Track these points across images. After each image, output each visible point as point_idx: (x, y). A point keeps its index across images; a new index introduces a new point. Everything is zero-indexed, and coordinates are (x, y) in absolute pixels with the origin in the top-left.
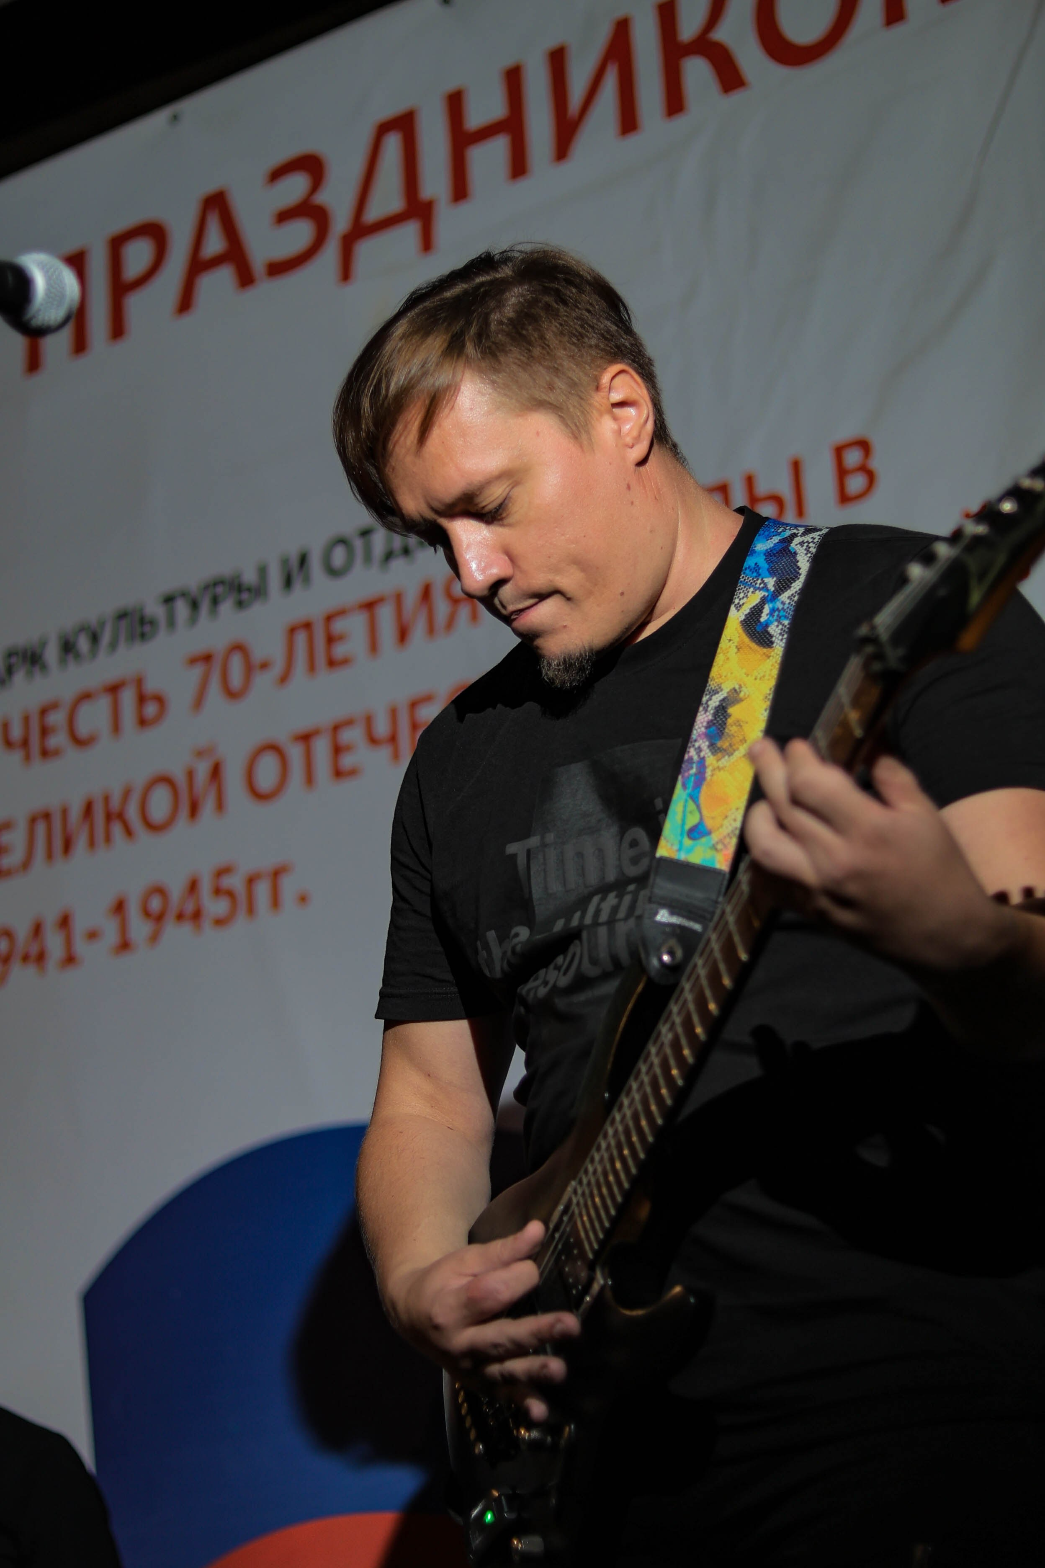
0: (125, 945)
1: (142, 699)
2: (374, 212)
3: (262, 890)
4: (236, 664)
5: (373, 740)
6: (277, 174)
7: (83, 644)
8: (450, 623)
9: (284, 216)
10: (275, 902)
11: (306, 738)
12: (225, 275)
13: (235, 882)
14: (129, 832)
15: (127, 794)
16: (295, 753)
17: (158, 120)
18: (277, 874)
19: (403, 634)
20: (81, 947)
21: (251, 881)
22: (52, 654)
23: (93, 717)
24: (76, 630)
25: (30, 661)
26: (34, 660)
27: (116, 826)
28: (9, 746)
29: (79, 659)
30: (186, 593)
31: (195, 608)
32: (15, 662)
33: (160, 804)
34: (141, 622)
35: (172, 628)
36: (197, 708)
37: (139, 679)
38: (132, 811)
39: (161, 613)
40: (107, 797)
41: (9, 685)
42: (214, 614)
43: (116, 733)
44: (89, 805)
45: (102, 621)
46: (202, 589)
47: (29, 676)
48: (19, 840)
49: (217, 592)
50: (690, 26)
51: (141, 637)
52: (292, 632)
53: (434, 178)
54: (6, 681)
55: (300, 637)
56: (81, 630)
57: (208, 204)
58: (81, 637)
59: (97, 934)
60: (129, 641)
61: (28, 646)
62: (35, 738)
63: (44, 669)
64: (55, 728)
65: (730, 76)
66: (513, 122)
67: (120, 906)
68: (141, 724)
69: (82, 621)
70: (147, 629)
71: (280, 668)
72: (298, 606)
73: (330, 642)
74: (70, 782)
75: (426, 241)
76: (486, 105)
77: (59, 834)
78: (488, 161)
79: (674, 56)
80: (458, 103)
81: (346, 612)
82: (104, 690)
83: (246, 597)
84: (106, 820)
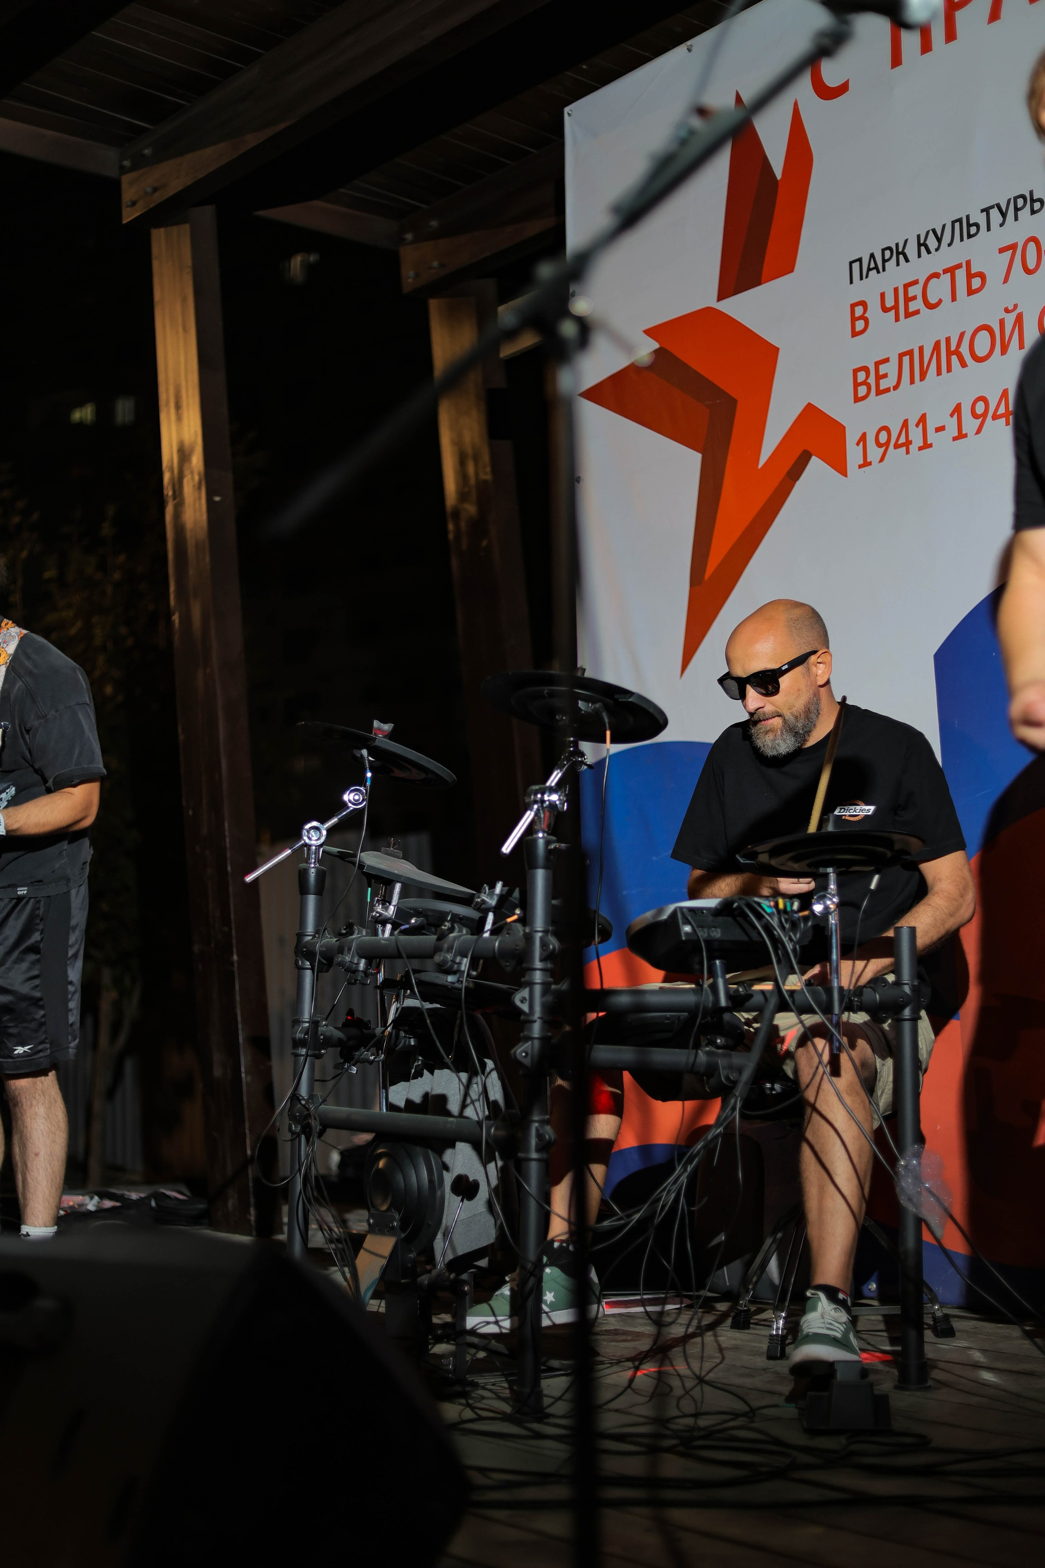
0: (961, 435)
1: (970, 276)
4: (1032, 250)
7: (932, 242)
14: (963, 362)
15: (961, 338)
20: (932, 437)
22: (911, 250)
23: (939, 289)
24: (928, 233)
25: (898, 253)
26: (900, 253)
27: (954, 358)
28: (885, 310)
29: (929, 252)
30: (999, 206)
31: (1004, 215)
32: (887, 254)
33: (983, 343)
34: (969, 225)
35: (989, 229)
36: (1006, 280)
37: (968, 263)
38: (965, 350)
39: (981, 219)
40: (948, 340)
41: (884, 270)
42: (1016, 219)
43: (954, 299)
44: (937, 345)
45: (944, 226)
46: (1009, 201)
47: (898, 264)
48: (891, 369)
49: (1018, 204)
51: (970, 236)
54: (881, 269)
56: (931, 233)
58: (931, 238)
59: (943, 428)
60: (962, 239)
61: (897, 245)
62: (903, 303)
63: (907, 259)
64: (915, 297)
67: (957, 410)
68: (970, 292)
69: (931, 227)
70: (973, 230)
74: (925, 331)
77: (917, 365)
82: (945, 272)
83: (1036, 205)
84: (948, 355)
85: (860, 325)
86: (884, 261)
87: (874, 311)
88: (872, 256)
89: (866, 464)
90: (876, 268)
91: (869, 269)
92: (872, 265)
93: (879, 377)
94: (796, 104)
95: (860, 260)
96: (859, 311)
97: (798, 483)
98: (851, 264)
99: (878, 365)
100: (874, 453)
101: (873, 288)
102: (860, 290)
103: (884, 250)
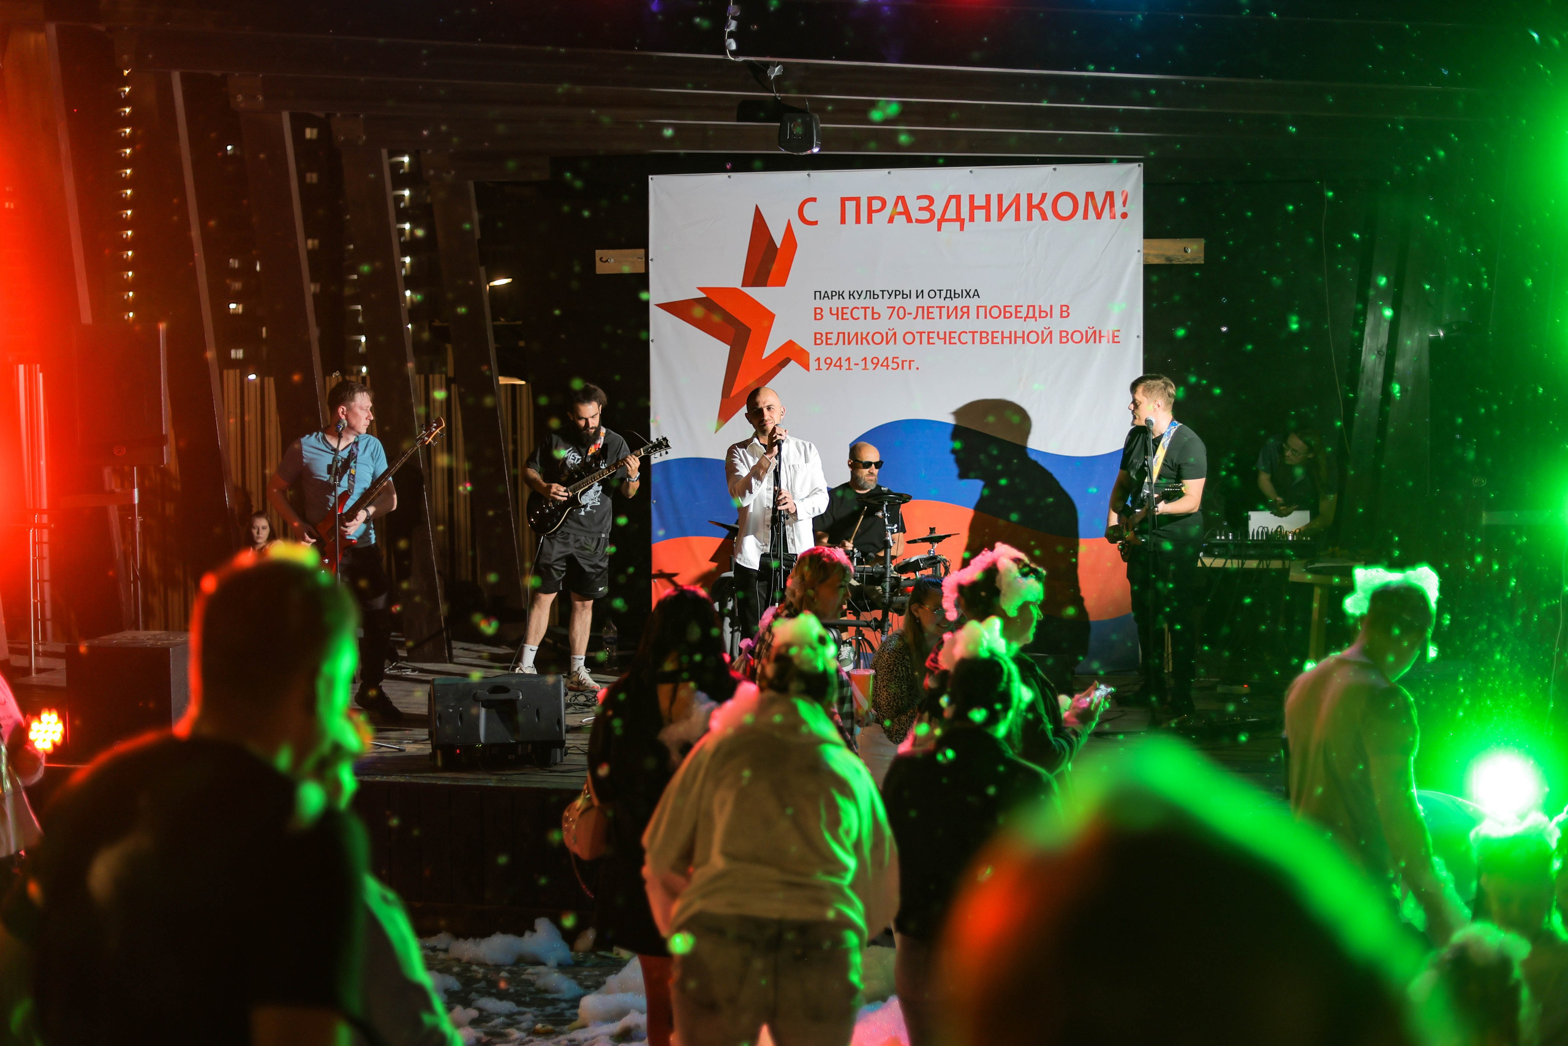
0: (865, 369)
1: (873, 313)
2: (946, 217)
3: (906, 364)
4: (901, 310)
5: (939, 338)
6: (919, 198)
7: (856, 295)
8: (961, 318)
9: (921, 209)
10: (910, 368)
11: (921, 333)
12: (904, 217)
13: (899, 361)
14: (869, 343)
15: (868, 334)
16: (917, 336)
17: (886, 171)
18: (910, 361)
19: (949, 317)
20: (852, 366)
21: (903, 361)
22: (846, 295)
23: (859, 313)
24: (854, 292)
25: (839, 295)
26: (841, 295)
27: (864, 340)
28: (831, 314)
29: (854, 298)
30: (888, 291)
31: (890, 295)
32: (834, 294)
33: (878, 338)
34: (874, 294)
35: (883, 298)
36: (890, 318)
37: (873, 308)
39: (880, 294)
40: (862, 333)
41: (832, 299)
42: (895, 298)
43: (865, 319)
44: (856, 334)
45: (862, 291)
46: (892, 291)
47: (839, 299)
48: (834, 337)
49: (897, 293)
50: (1035, 201)
51: (874, 298)
52: (918, 308)
53: (965, 213)
54: (830, 298)
55: (920, 310)
56: (856, 292)
57: (898, 198)
58: (856, 293)
59: (858, 364)
60: (870, 298)
61: (839, 292)
62: (840, 314)
63: (844, 298)
64: (846, 313)
65: (1044, 217)
66: (987, 207)
67: (865, 359)
68: (873, 318)
69: (856, 290)
70: (876, 296)
71: (914, 315)
72: (920, 302)
73: (928, 313)
74: (850, 327)
75: (962, 229)
76: (980, 201)
77: (846, 338)
78: (980, 214)
79: (1030, 207)
80: (972, 197)
81: (934, 307)
82: (862, 308)
83: (905, 296)
84: (862, 339)
85: (819, 317)
86: (832, 296)
87: (826, 313)
88: (826, 292)
89: (819, 369)
90: (828, 297)
91: (824, 297)
92: (826, 295)
93: (827, 339)
94: (789, 220)
95: (820, 292)
96: (818, 311)
97: (783, 369)
98: (815, 292)
99: (827, 334)
100: (823, 366)
101: (826, 304)
102: (819, 303)
103: (832, 292)
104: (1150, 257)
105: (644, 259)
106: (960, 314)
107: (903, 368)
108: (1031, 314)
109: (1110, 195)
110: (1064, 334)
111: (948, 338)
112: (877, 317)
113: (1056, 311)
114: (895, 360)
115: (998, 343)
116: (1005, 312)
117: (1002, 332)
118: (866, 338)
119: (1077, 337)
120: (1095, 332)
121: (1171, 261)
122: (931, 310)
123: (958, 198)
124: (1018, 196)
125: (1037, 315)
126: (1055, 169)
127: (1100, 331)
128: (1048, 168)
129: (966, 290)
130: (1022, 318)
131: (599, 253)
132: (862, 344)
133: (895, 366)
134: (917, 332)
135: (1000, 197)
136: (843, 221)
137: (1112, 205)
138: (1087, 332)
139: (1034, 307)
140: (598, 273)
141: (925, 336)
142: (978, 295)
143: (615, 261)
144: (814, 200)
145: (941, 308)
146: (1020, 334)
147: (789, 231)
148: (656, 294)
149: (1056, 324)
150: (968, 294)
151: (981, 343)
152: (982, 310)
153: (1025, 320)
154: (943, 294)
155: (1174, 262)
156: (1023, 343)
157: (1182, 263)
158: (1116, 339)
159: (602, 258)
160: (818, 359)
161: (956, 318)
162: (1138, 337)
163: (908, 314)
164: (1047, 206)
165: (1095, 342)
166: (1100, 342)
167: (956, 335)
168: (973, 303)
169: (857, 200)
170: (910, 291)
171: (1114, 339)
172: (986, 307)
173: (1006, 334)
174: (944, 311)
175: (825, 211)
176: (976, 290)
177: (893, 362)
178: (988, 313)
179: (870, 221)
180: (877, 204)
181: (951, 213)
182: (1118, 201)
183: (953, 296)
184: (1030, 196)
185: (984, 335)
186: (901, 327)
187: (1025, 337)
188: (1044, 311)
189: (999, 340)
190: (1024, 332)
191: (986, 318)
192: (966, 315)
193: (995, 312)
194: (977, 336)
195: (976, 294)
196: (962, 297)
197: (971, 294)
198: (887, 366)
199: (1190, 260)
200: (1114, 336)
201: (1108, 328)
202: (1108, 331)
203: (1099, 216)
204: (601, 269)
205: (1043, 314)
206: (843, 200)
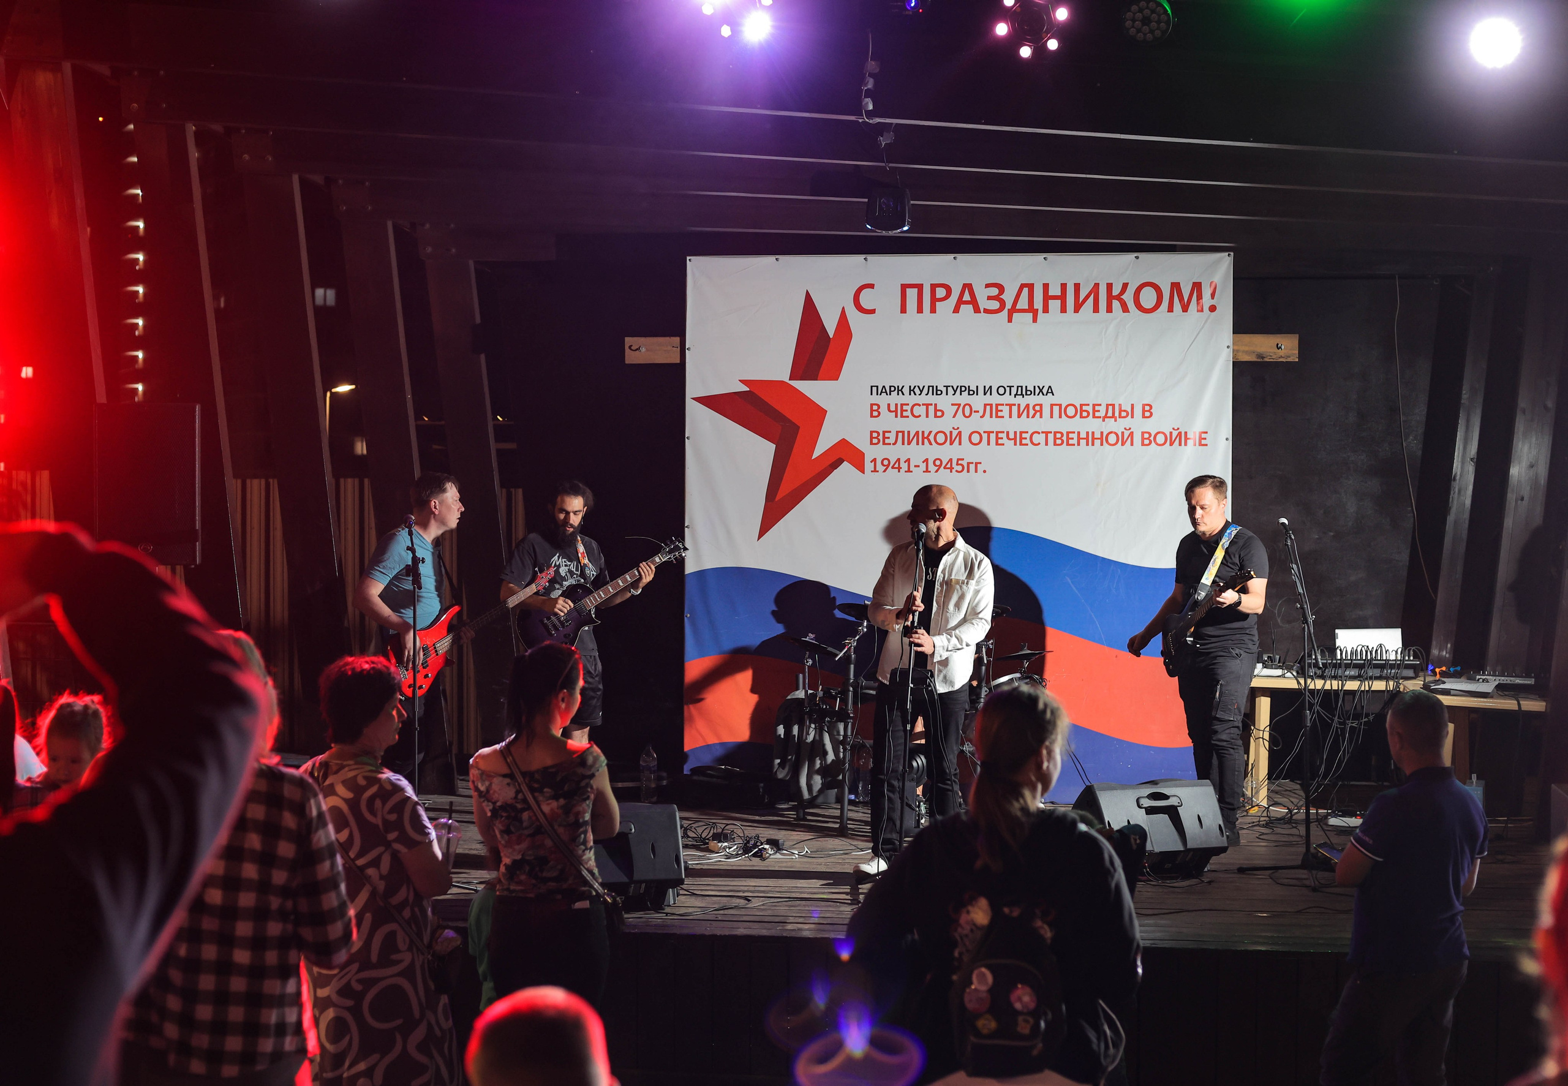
0: (927, 471)
1: (936, 410)
2: (1018, 307)
3: (972, 467)
4: (967, 408)
5: (1008, 438)
6: (987, 286)
7: (917, 391)
8: (1033, 417)
9: (989, 298)
10: (976, 471)
11: (989, 433)
12: (970, 307)
13: (965, 463)
14: (931, 444)
15: (930, 432)
16: (985, 436)
17: (950, 257)
18: (977, 464)
19: (1019, 416)
20: (912, 468)
21: (969, 464)
22: (906, 390)
23: (920, 411)
24: (915, 387)
25: (898, 390)
26: (900, 390)
27: (926, 440)
28: (889, 411)
29: (915, 394)
30: (952, 387)
31: (955, 391)
32: (893, 389)
33: (941, 438)
34: (937, 390)
35: (947, 394)
36: (954, 417)
37: (936, 405)
38: (931, 438)
39: (944, 390)
40: (923, 432)
41: (890, 394)
42: (961, 394)
43: (927, 416)
44: (917, 433)
45: (924, 387)
46: (958, 387)
47: (898, 394)
48: (893, 436)
49: (962, 389)
50: (1116, 292)
51: (937, 394)
52: (985, 405)
53: (1038, 304)
54: (888, 393)
55: (988, 408)
56: (917, 387)
57: (965, 286)
58: (917, 389)
59: (919, 466)
60: (933, 394)
61: (898, 387)
62: (899, 411)
63: (903, 394)
64: (907, 411)
65: (1125, 309)
66: (1063, 298)
67: (926, 461)
68: (936, 416)
69: (917, 385)
70: (939, 392)
71: (981, 413)
72: (988, 399)
73: (997, 411)
74: (911, 425)
75: (1035, 320)
76: (1055, 290)
77: (906, 438)
78: (1054, 305)
79: (1110, 298)
80: (1046, 287)
81: (1003, 405)
82: (923, 405)
83: (971, 393)
84: (922, 438)
85: (875, 413)
86: (890, 391)
87: (883, 409)
88: (884, 387)
89: (875, 471)
90: (886, 392)
91: (882, 392)
92: (884, 391)
93: (884, 438)
94: (843, 308)
95: (877, 387)
96: (875, 408)
97: (835, 470)
98: (872, 387)
99: (884, 432)
100: (880, 468)
101: (883, 400)
102: (875, 399)
103: (890, 387)
104: (1240, 354)
105: (679, 348)
106: (1032, 412)
107: (968, 471)
108: (1110, 414)
109: (1197, 286)
110: (1146, 436)
111: (1019, 439)
112: (939, 413)
113: (1138, 411)
114: (960, 462)
115: (1074, 445)
116: (1082, 411)
117: (1079, 433)
118: (927, 438)
119: (1160, 439)
120: (1180, 434)
121: (1263, 358)
122: (1000, 408)
123: (1031, 287)
124: (1097, 285)
125: (1117, 414)
126: (1137, 258)
127: (1186, 433)
128: (1131, 257)
129: (1039, 387)
130: (1100, 417)
131: (628, 341)
132: (923, 444)
133: (960, 468)
134: (984, 432)
135: (1077, 287)
136: (903, 310)
137: (1200, 297)
138: (1171, 433)
139: (1113, 405)
140: (627, 362)
141: (993, 437)
142: (1052, 392)
143: (647, 350)
144: (871, 286)
145: (1011, 406)
146: (1098, 435)
147: (843, 322)
148: (695, 387)
149: (1138, 425)
150: (1041, 391)
151: (1055, 444)
152: (1056, 409)
153: (1104, 421)
154: (1014, 391)
155: (1266, 360)
156: (1102, 444)
157: (1275, 360)
158: (1203, 442)
159: (632, 346)
160: (874, 460)
161: (1028, 417)
162: (1227, 439)
163: (975, 412)
164: (1128, 297)
165: (1180, 444)
166: (1186, 445)
167: (1027, 436)
168: (1046, 401)
169: (920, 287)
170: (977, 387)
171: (1202, 442)
172: (1060, 405)
173: (1083, 435)
174: (1015, 409)
175: (883, 298)
176: (1050, 387)
177: (957, 464)
178: (1063, 411)
179: (933, 310)
180: (941, 293)
181: (1023, 303)
182: (1206, 293)
183: (1024, 393)
184: (1110, 286)
185: (1058, 436)
186: (966, 426)
187: (1104, 439)
188: (1125, 411)
189: (1075, 441)
190: (1102, 433)
191: (1060, 417)
192: (1038, 414)
193: (1071, 411)
194: (1051, 437)
195: (1050, 391)
196: (1034, 395)
197: (1045, 391)
198: (951, 469)
199: (1283, 357)
200: (1201, 439)
201: (1193, 432)
202: (1195, 433)
203: (1185, 309)
204: (631, 358)
205: (1124, 414)
206: (904, 287)
